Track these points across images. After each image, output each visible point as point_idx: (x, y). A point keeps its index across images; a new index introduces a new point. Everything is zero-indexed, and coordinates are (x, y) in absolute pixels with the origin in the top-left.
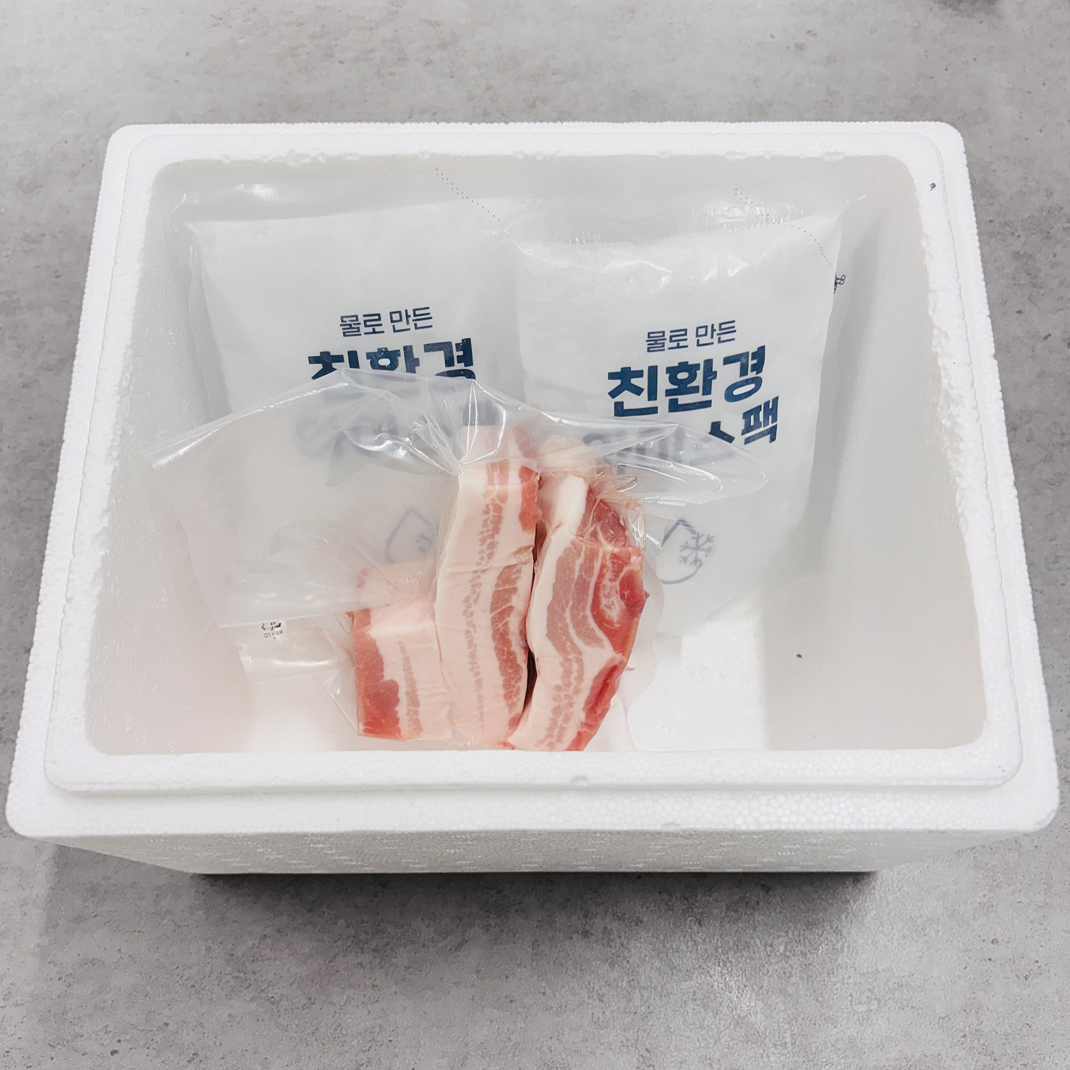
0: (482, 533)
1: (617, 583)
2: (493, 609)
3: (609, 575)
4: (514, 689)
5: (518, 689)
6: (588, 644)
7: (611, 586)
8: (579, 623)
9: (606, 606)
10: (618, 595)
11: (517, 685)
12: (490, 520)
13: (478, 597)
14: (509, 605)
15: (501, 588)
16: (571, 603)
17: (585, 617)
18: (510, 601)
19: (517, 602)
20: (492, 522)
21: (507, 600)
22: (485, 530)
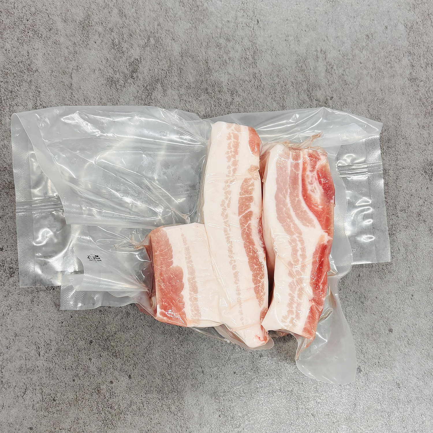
0: (228, 153)
1: (315, 173)
2: (240, 213)
3: (309, 168)
4: (260, 284)
5: (263, 285)
6: (304, 225)
7: (311, 176)
8: (296, 207)
9: (311, 191)
10: (317, 181)
11: (262, 280)
12: (232, 145)
13: (229, 201)
14: (249, 210)
15: (244, 196)
16: (289, 191)
17: (299, 201)
18: (249, 208)
19: (254, 208)
20: (233, 146)
21: (248, 207)
22: (230, 151)
